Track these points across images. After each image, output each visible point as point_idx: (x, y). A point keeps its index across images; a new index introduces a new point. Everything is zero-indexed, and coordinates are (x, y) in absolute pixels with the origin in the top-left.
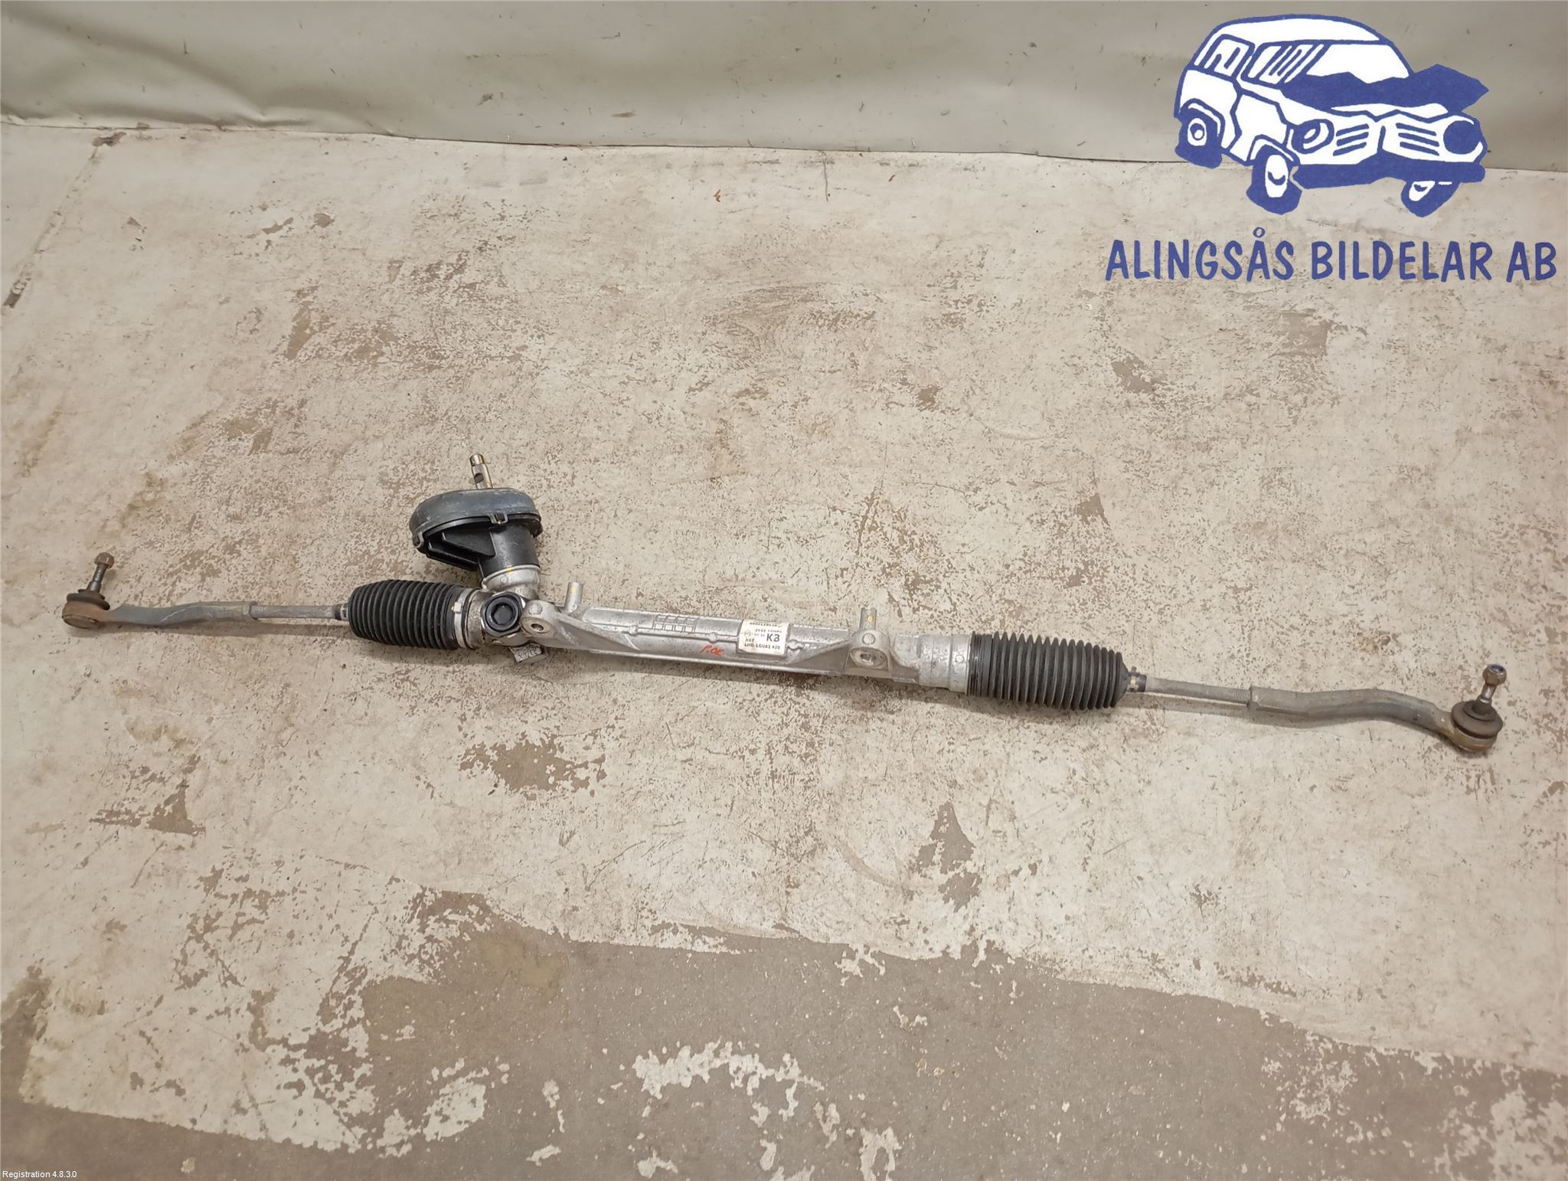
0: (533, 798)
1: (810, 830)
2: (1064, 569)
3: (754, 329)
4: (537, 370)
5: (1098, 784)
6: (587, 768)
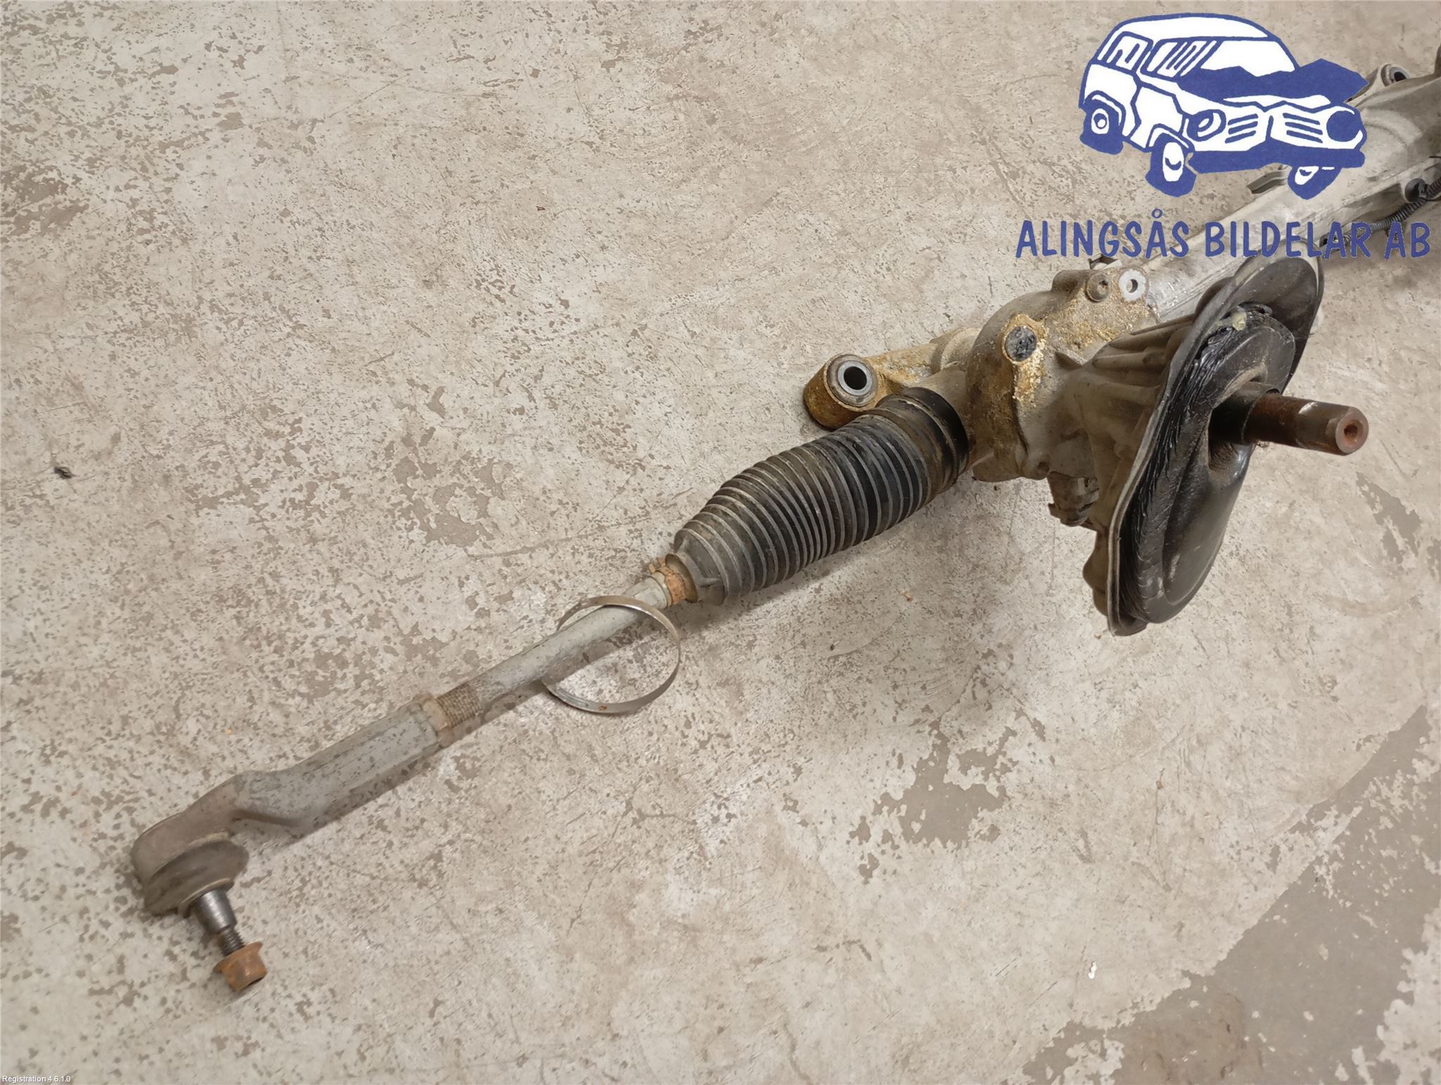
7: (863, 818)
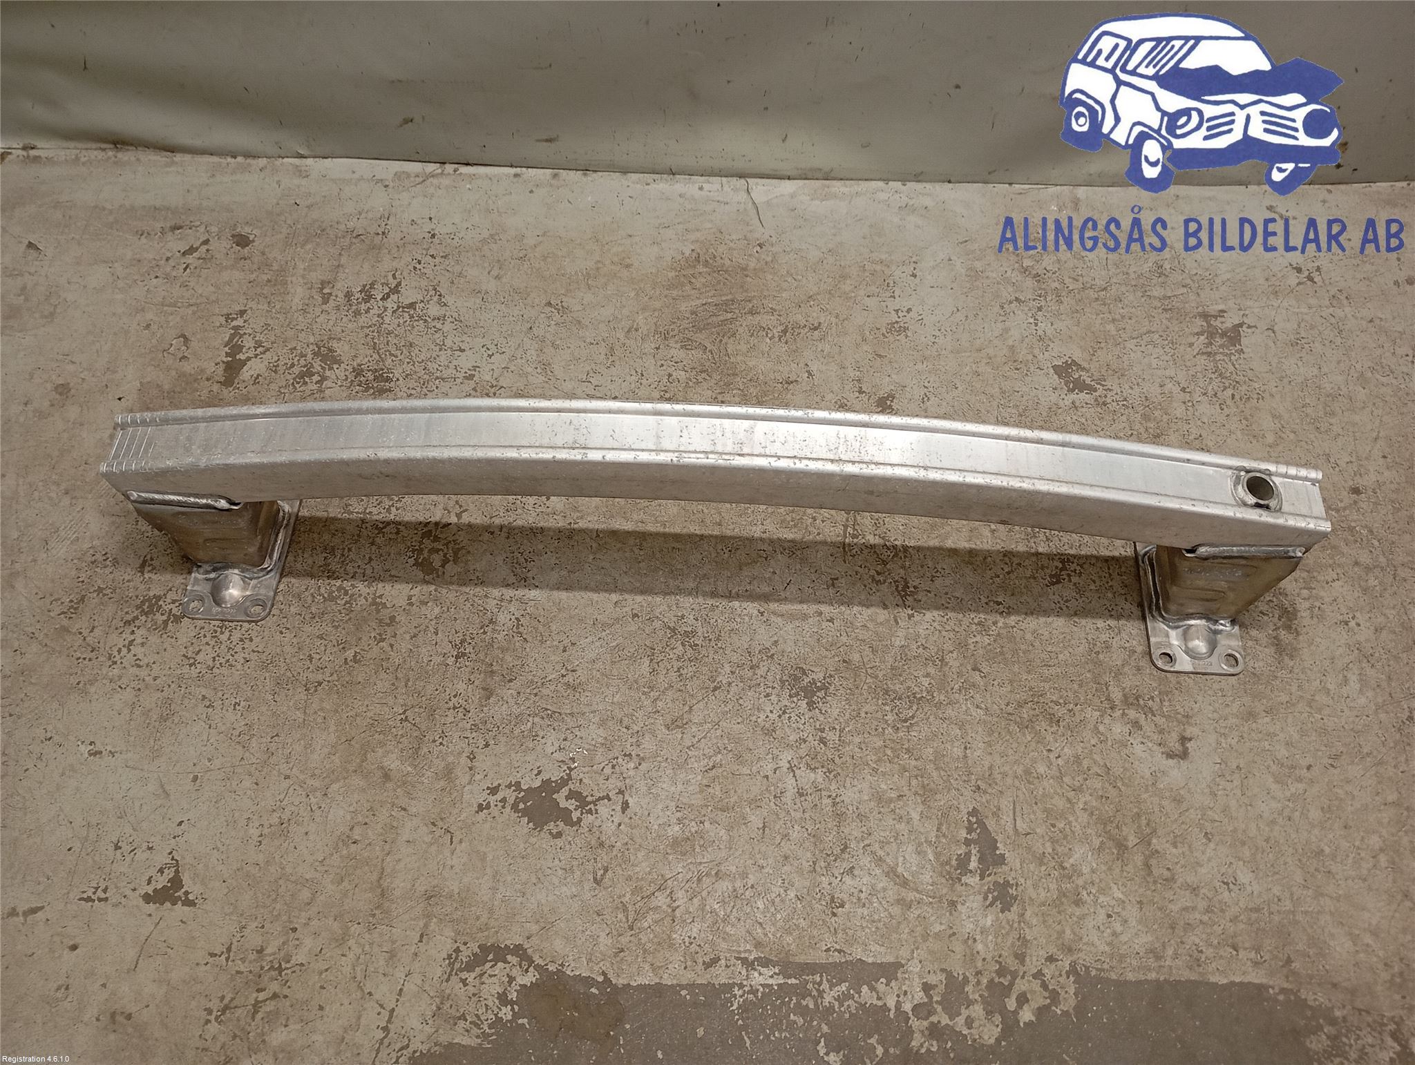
2: (1043, 567)
7: (499, 785)
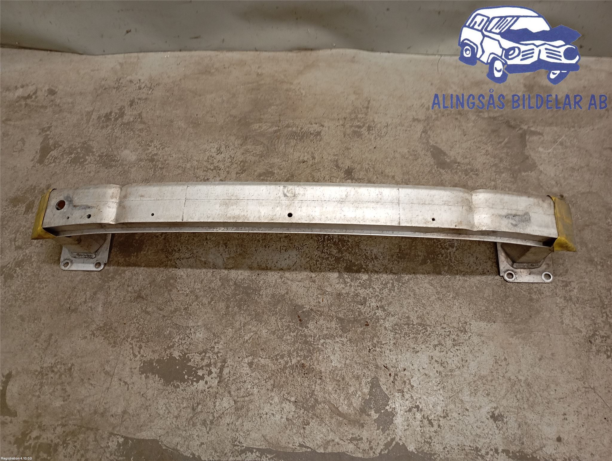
0: (178, 387)
1: (312, 395)
2: (418, 256)
3: (265, 142)
4: (163, 166)
5: (444, 363)
6: (203, 369)
